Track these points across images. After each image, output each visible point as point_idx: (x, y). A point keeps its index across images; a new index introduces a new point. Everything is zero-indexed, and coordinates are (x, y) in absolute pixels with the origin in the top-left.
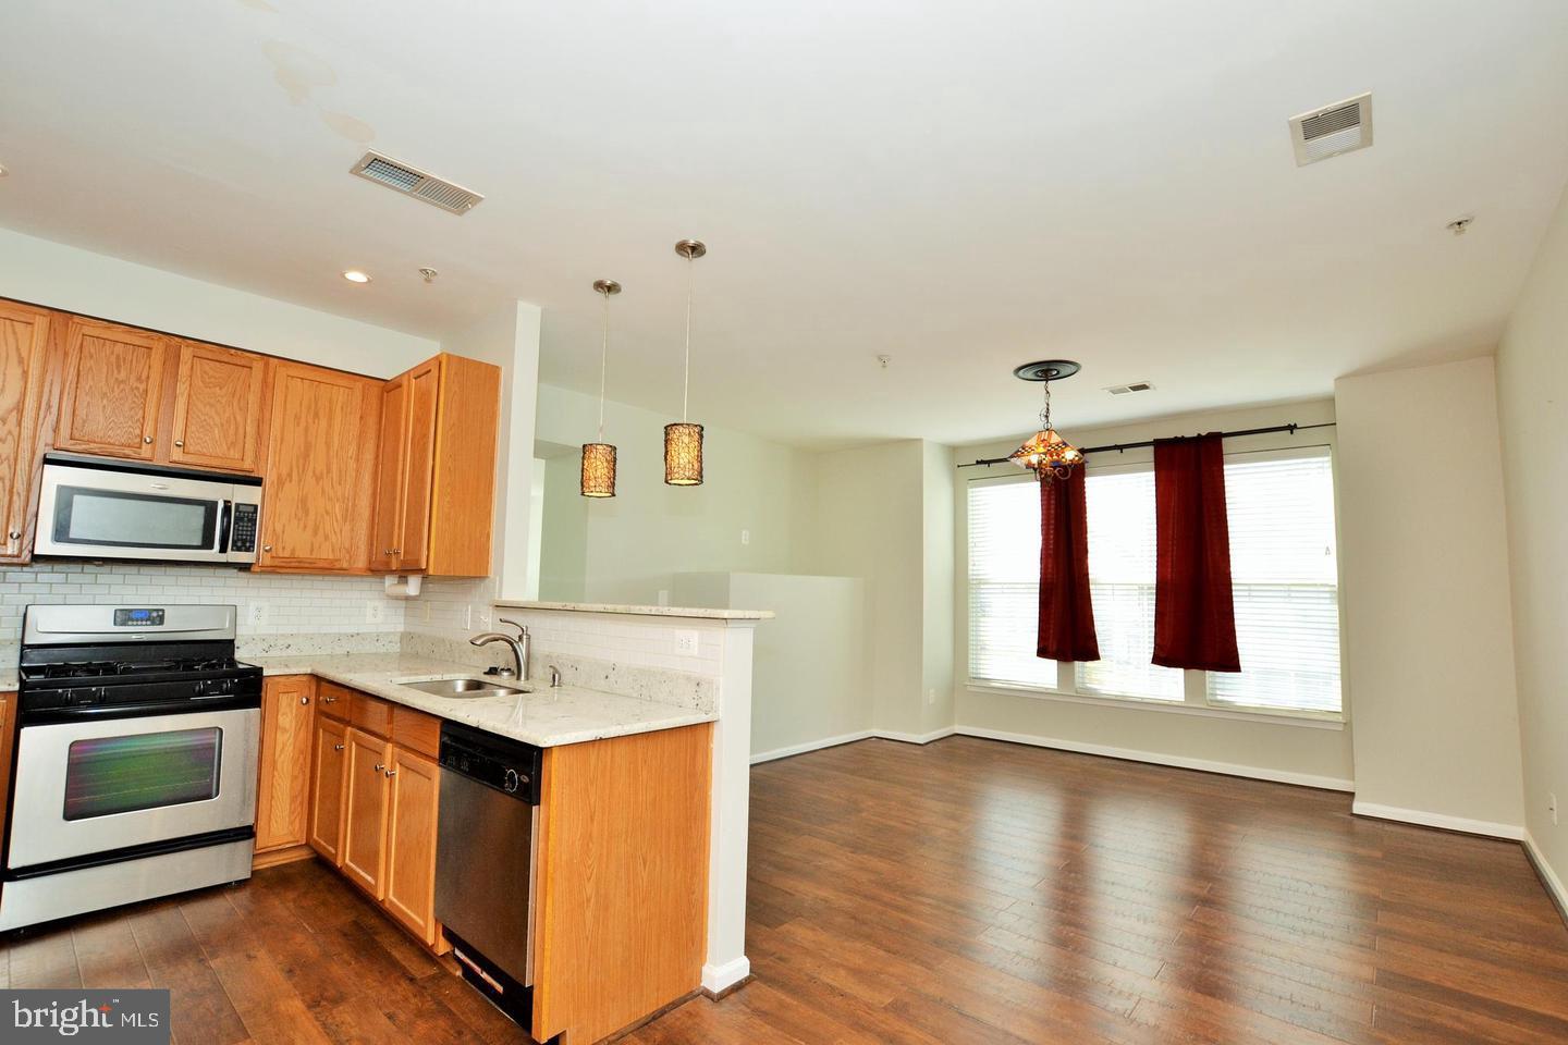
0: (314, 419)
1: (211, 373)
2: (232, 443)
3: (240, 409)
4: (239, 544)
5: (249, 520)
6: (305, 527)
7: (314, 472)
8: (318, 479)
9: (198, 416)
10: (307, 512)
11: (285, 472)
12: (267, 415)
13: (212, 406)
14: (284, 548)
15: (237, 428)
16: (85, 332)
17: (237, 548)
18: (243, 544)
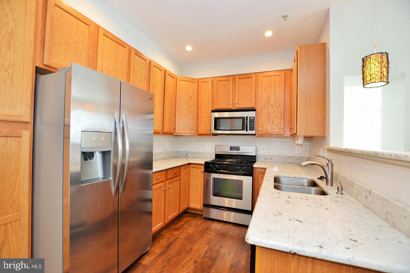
0: (270, 88)
1: (243, 82)
2: (249, 100)
3: (250, 90)
4: (251, 129)
5: (253, 121)
6: (270, 122)
7: (271, 105)
8: (273, 106)
9: (241, 95)
10: (270, 117)
11: (263, 106)
12: (257, 90)
13: (244, 91)
14: (264, 129)
15: (250, 96)
16: (217, 80)
17: (250, 130)
18: (252, 129)
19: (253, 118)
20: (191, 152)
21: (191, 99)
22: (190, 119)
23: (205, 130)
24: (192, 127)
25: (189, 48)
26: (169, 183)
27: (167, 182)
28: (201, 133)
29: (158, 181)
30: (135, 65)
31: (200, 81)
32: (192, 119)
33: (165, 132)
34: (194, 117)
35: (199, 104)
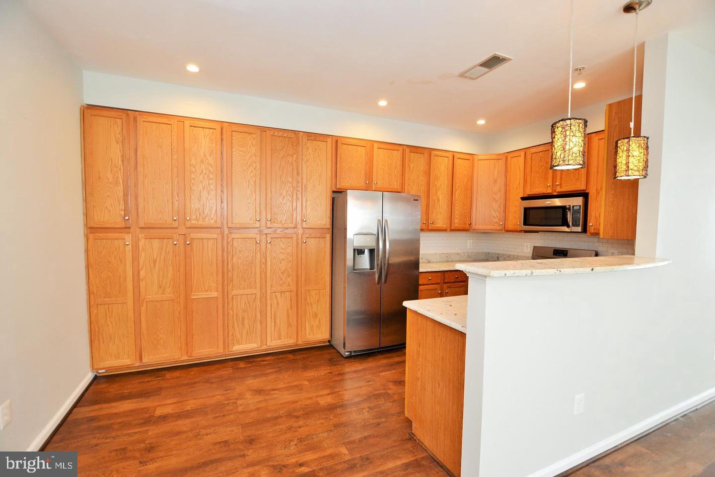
2: (577, 179)
4: (574, 223)
16: (532, 152)
17: (573, 225)
18: (576, 224)
19: (578, 207)
20: (503, 255)
21: (495, 181)
22: (494, 210)
23: (514, 225)
24: (497, 220)
25: (481, 122)
26: (448, 288)
27: (445, 285)
28: (509, 229)
29: (430, 282)
30: (410, 163)
31: (509, 156)
32: (497, 210)
33: (454, 228)
34: (500, 207)
35: (508, 188)
